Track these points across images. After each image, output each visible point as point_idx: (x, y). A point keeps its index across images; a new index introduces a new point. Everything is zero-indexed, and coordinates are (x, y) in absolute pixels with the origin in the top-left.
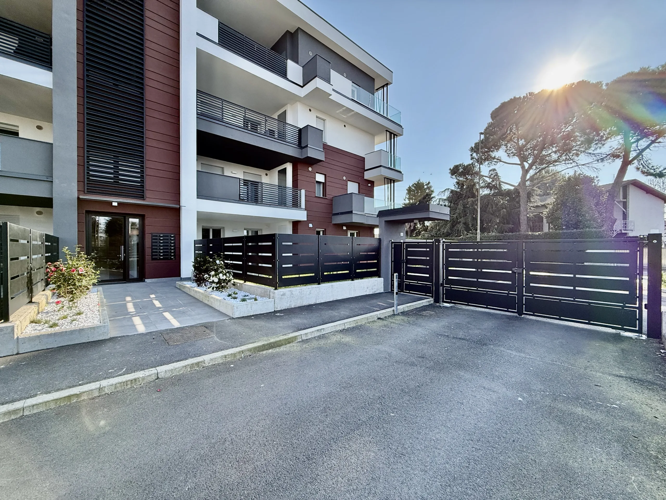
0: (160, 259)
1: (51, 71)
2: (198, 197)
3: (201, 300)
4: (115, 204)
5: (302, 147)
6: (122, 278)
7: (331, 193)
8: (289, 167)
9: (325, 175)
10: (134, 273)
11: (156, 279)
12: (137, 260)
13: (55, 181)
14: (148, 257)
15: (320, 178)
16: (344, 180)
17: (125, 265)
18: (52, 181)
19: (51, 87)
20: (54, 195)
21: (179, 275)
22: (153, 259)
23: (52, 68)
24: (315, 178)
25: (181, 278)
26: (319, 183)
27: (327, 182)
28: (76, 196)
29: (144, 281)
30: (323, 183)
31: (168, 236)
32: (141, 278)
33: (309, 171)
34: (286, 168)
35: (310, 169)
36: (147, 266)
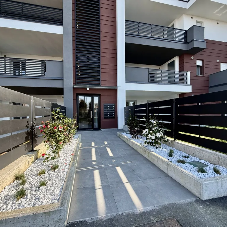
0: (108, 118)
1: (62, 26)
2: (126, 82)
3: (140, 153)
4: (88, 89)
5: (188, 43)
6: (91, 128)
7: (207, 72)
8: (176, 60)
9: (203, 60)
10: (96, 125)
11: (106, 129)
12: (98, 118)
13: (65, 79)
14: (102, 117)
15: (199, 63)
16: (218, 62)
17: (92, 121)
18: (63, 80)
19: (62, 33)
20: (64, 86)
21: (117, 127)
22: (105, 118)
23: (63, 25)
24: (196, 63)
25: (118, 129)
26: (198, 66)
27: (205, 65)
28: (73, 86)
29: (100, 130)
30: (201, 66)
31: (111, 105)
32: (99, 129)
33: (192, 59)
34: (174, 61)
35: (192, 58)
36: (102, 121)
